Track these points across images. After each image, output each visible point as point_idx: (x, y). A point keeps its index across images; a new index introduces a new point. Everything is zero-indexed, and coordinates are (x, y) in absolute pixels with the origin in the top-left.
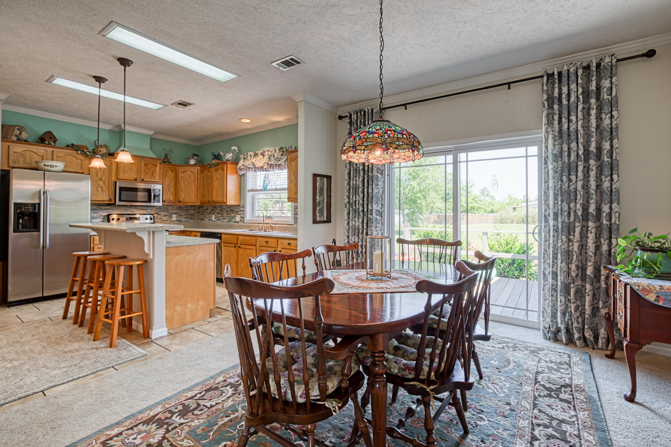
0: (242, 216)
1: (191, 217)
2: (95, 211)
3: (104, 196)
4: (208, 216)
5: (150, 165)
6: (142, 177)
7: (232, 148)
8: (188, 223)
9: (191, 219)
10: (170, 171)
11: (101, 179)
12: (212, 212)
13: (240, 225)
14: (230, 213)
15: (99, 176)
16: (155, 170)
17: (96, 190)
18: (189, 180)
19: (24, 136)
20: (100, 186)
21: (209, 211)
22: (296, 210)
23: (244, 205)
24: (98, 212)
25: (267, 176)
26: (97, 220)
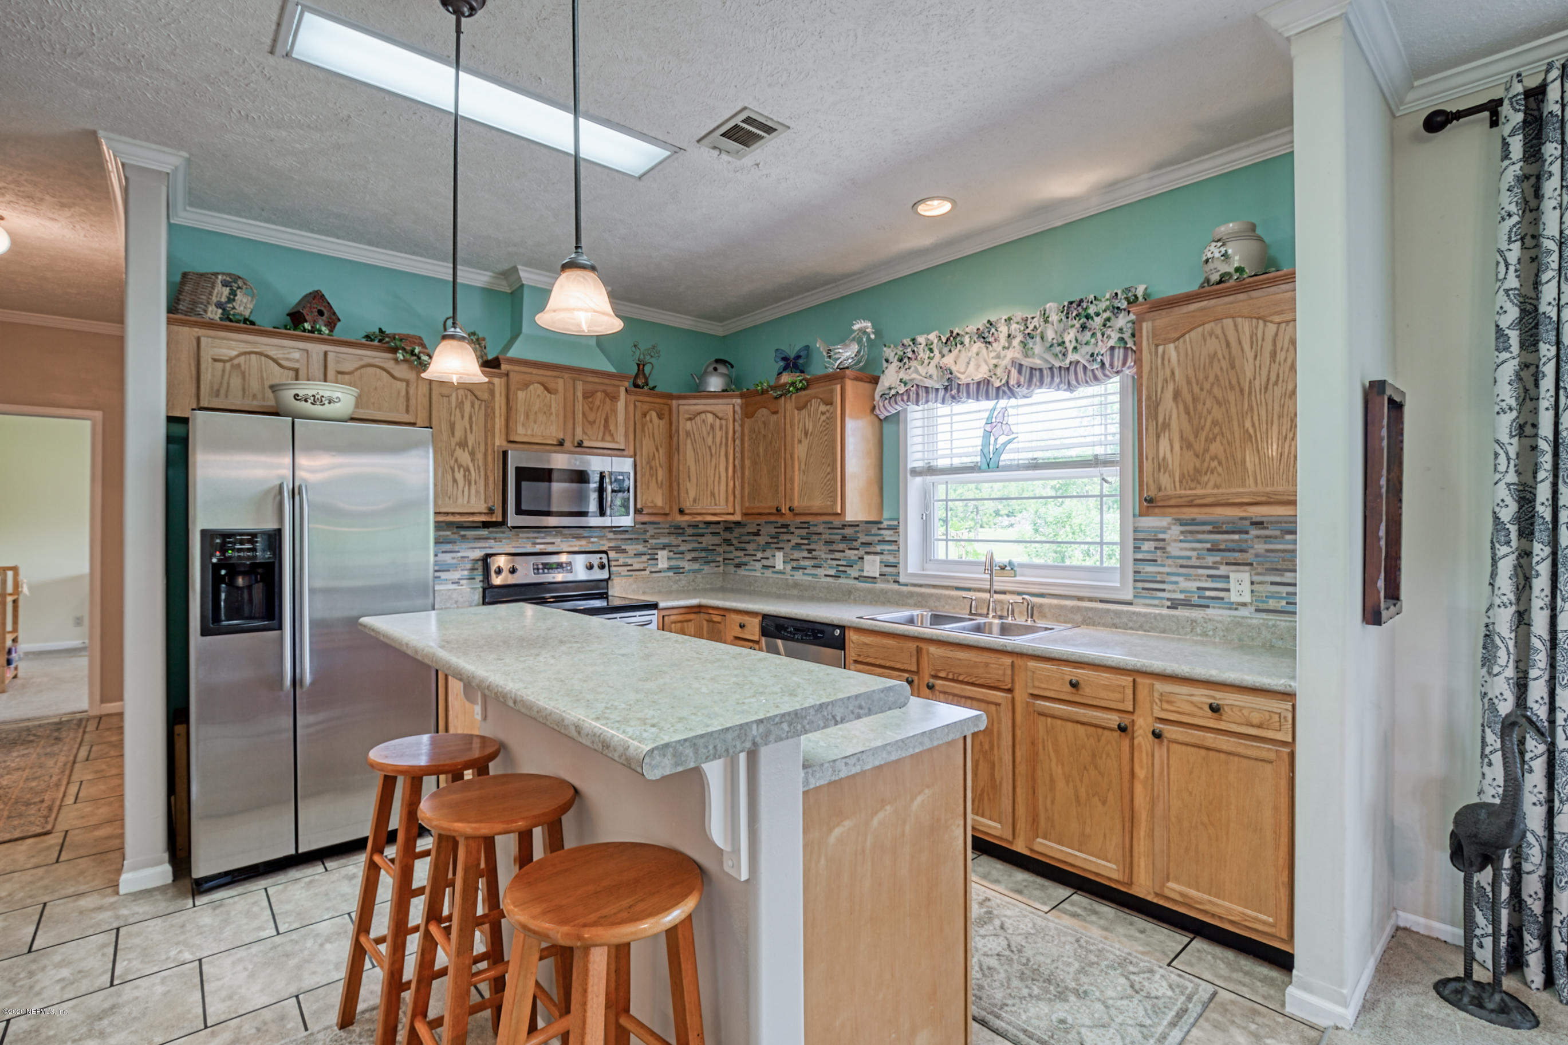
0: (891, 559)
1: (705, 556)
2: (449, 547)
3: (473, 499)
4: (759, 555)
5: (599, 395)
6: (579, 435)
7: (856, 327)
8: (699, 576)
9: (707, 563)
10: (654, 414)
11: (463, 444)
12: (775, 542)
13: (885, 592)
14: (841, 546)
15: (459, 433)
16: (614, 411)
17: (450, 478)
18: (710, 441)
19: (243, 305)
20: (460, 466)
21: (762, 540)
22: (1147, 546)
23: (896, 523)
24: (456, 548)
25: (1001, 415)
26: (456, 575)
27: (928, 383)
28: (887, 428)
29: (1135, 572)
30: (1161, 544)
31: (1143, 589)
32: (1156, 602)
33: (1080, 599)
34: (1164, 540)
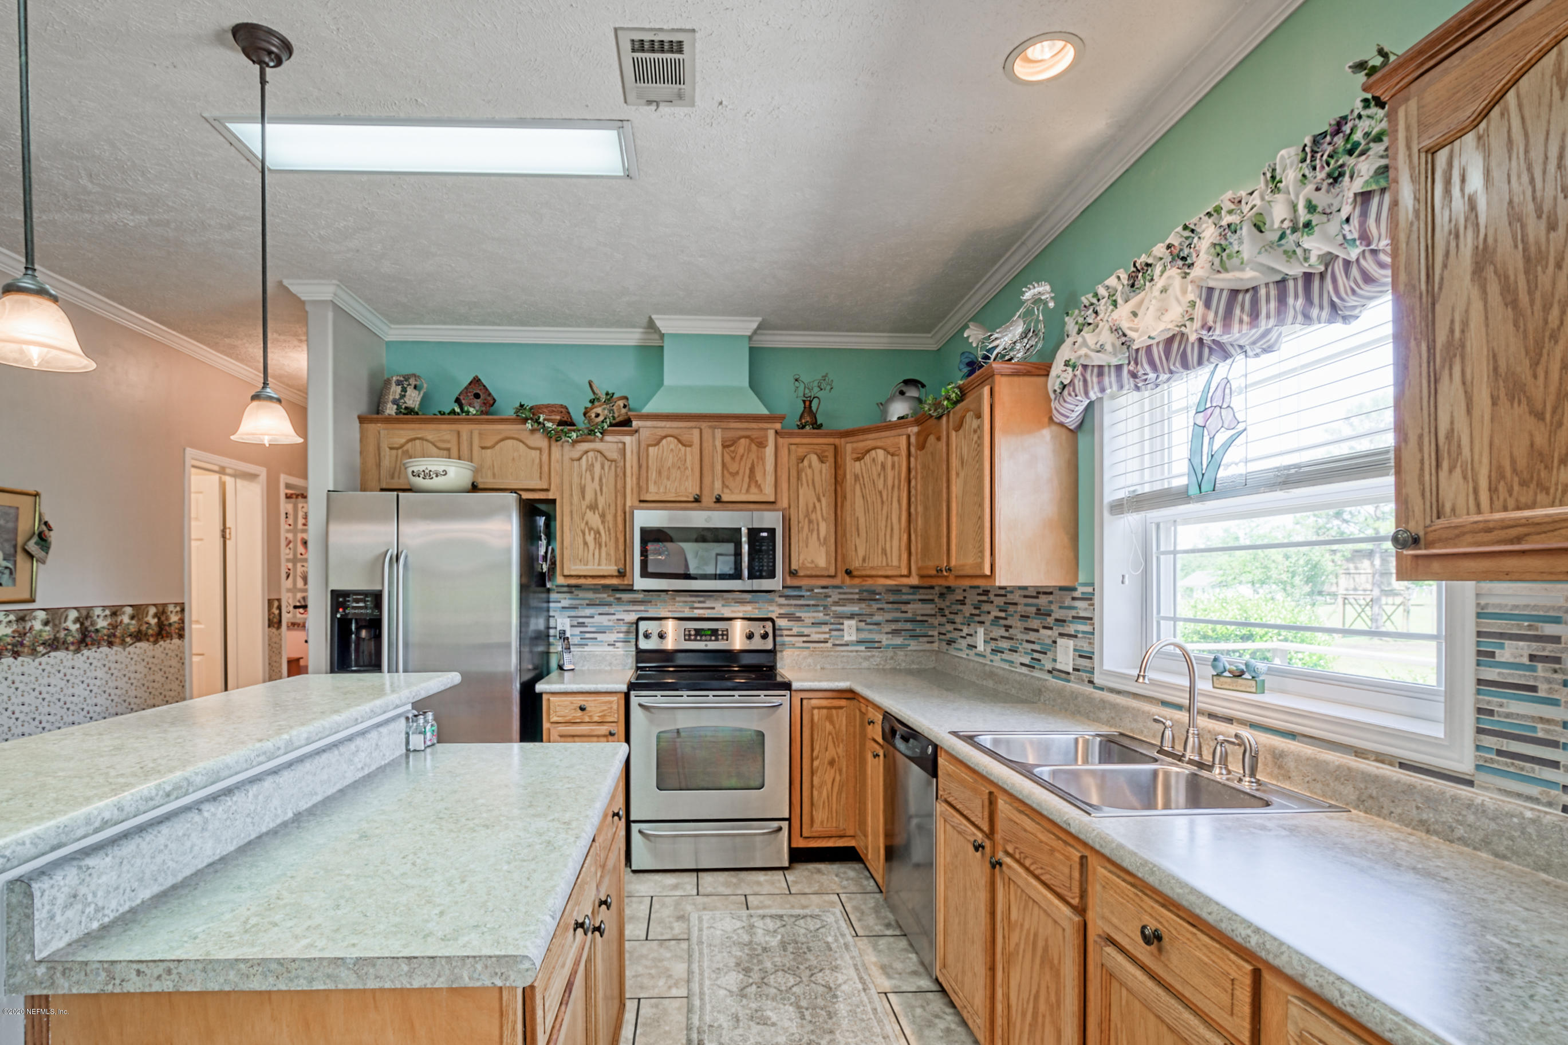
0: (1086, 647)
1: (912, 628)
3: (604, 561)
4: (966, 630)
5: (743, 442)
6: (718, 489)
7: (1026, 296)
8: (901, 653)
9: (915, 637)
10: (814, 458)
11: (593, 507)
12: (978, 614)
13: (1075, 696)
14: (1035, 623)
15: (589, 496)
16: (762, 459)
17: (580, 540)
18: (880, 485)
19: (413, 399)
20: (590, 529)
21: (968, 610)
22: (1509, 652)
23: (1090, 590)
24: (612, 611)
25: (1219, 392)
26: (612, 637)
27: (1098, 359)
28: (1082, 440)
29: (1479, 711)
30: (1549, 649)
31: (1500, 753)
32: (1534, 790)
33: (1359, 753)
34: (1556, 639)
